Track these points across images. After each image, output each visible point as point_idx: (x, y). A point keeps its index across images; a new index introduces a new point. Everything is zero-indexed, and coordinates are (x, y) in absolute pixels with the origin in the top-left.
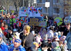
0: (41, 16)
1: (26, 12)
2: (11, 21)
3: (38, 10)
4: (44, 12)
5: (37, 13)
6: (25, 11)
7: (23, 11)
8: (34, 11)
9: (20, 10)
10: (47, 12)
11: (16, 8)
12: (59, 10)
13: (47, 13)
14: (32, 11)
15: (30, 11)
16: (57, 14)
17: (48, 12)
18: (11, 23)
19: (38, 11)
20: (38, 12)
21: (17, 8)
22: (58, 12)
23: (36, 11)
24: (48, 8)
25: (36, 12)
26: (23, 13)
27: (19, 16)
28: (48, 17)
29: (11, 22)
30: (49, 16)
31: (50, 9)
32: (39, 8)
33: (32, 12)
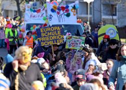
0: (78, 22)
1: (40, 14)
2: (12, 34)
3: (70, 8)
4: (81, 14)
5: (68, 15)
6: (38, 11)
7: (35, 11)
8: (62, 12)
9: (27, 9)
10: (87, 14)
11: (18, 4)
12: (116, 8)
13: (89, 16)
14: (57, 11)
15: (53, 11)
16: (111, 17)
17: (91, 14)
18: (11, 40)
19: (70, 12)
20: (72, 14)
21: (21, 5)
22: (114, 13)
23: (67, 11)
24: (91, 3)
25: (66, 14)
26: (34, 16)
27: (26, 23)
28: (90, 24)
29: (11, 38)
30: (92, 21)
31: (95, 6)
32: (72, 5)
33: (58, 13)
